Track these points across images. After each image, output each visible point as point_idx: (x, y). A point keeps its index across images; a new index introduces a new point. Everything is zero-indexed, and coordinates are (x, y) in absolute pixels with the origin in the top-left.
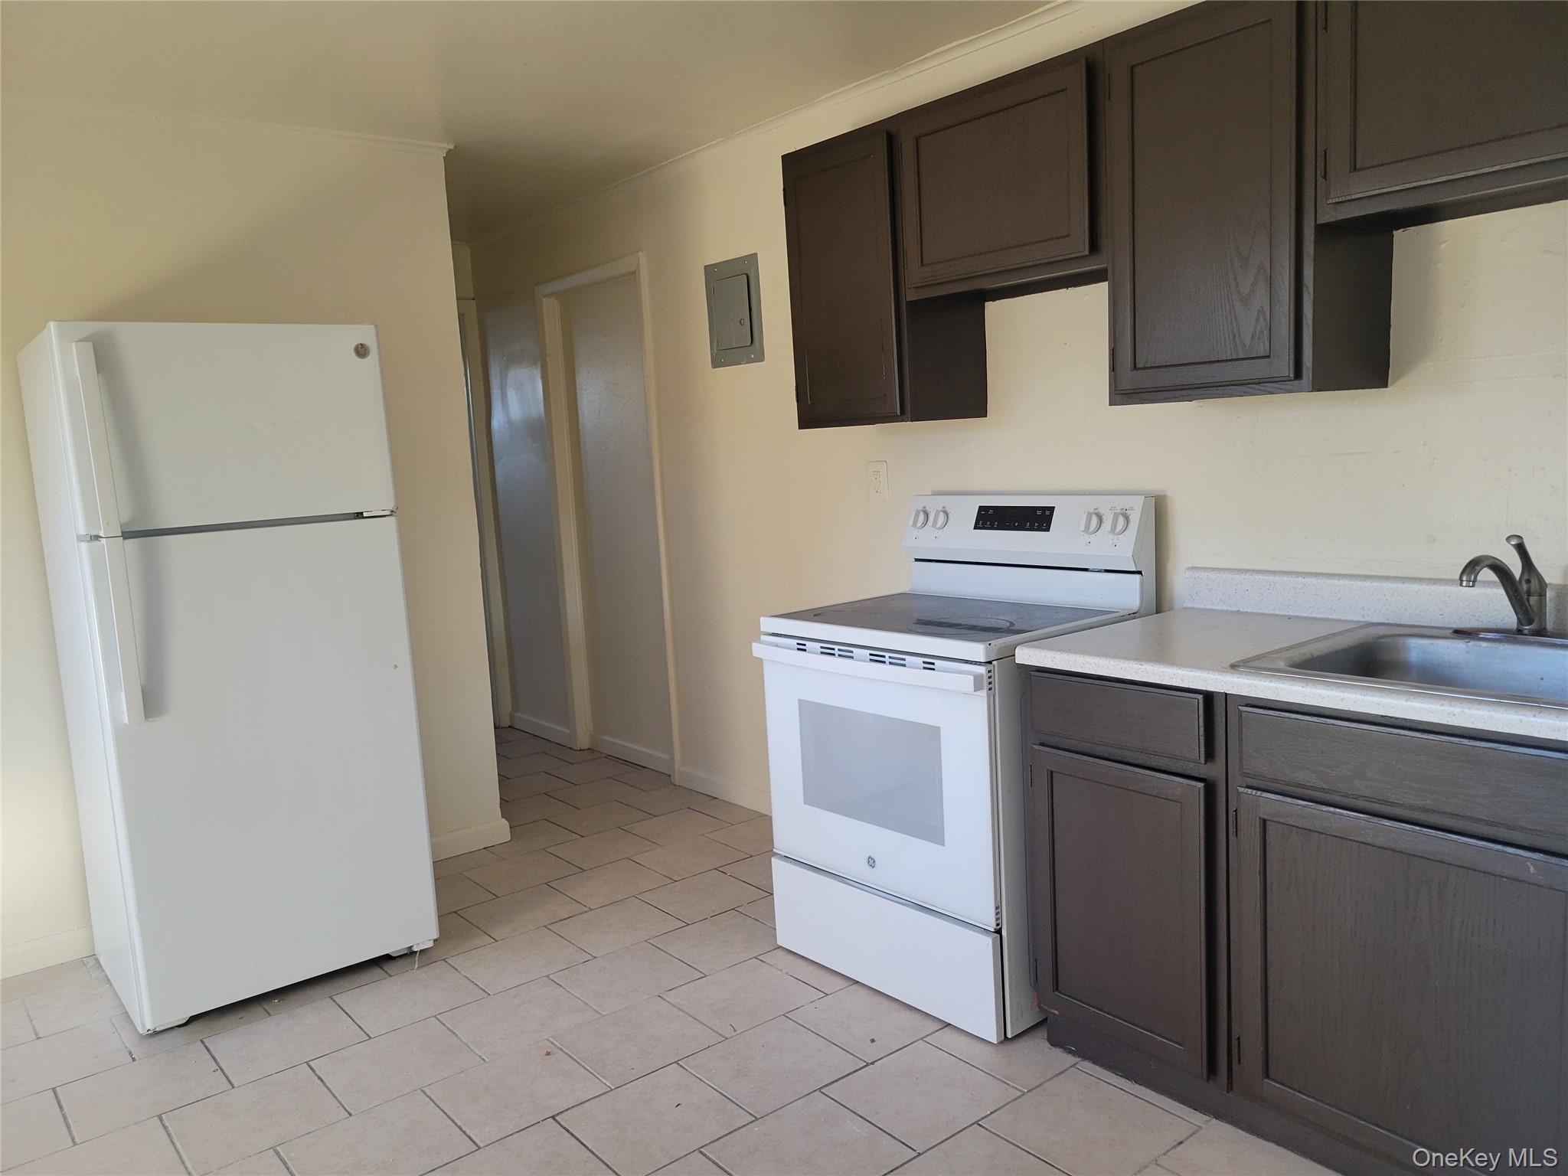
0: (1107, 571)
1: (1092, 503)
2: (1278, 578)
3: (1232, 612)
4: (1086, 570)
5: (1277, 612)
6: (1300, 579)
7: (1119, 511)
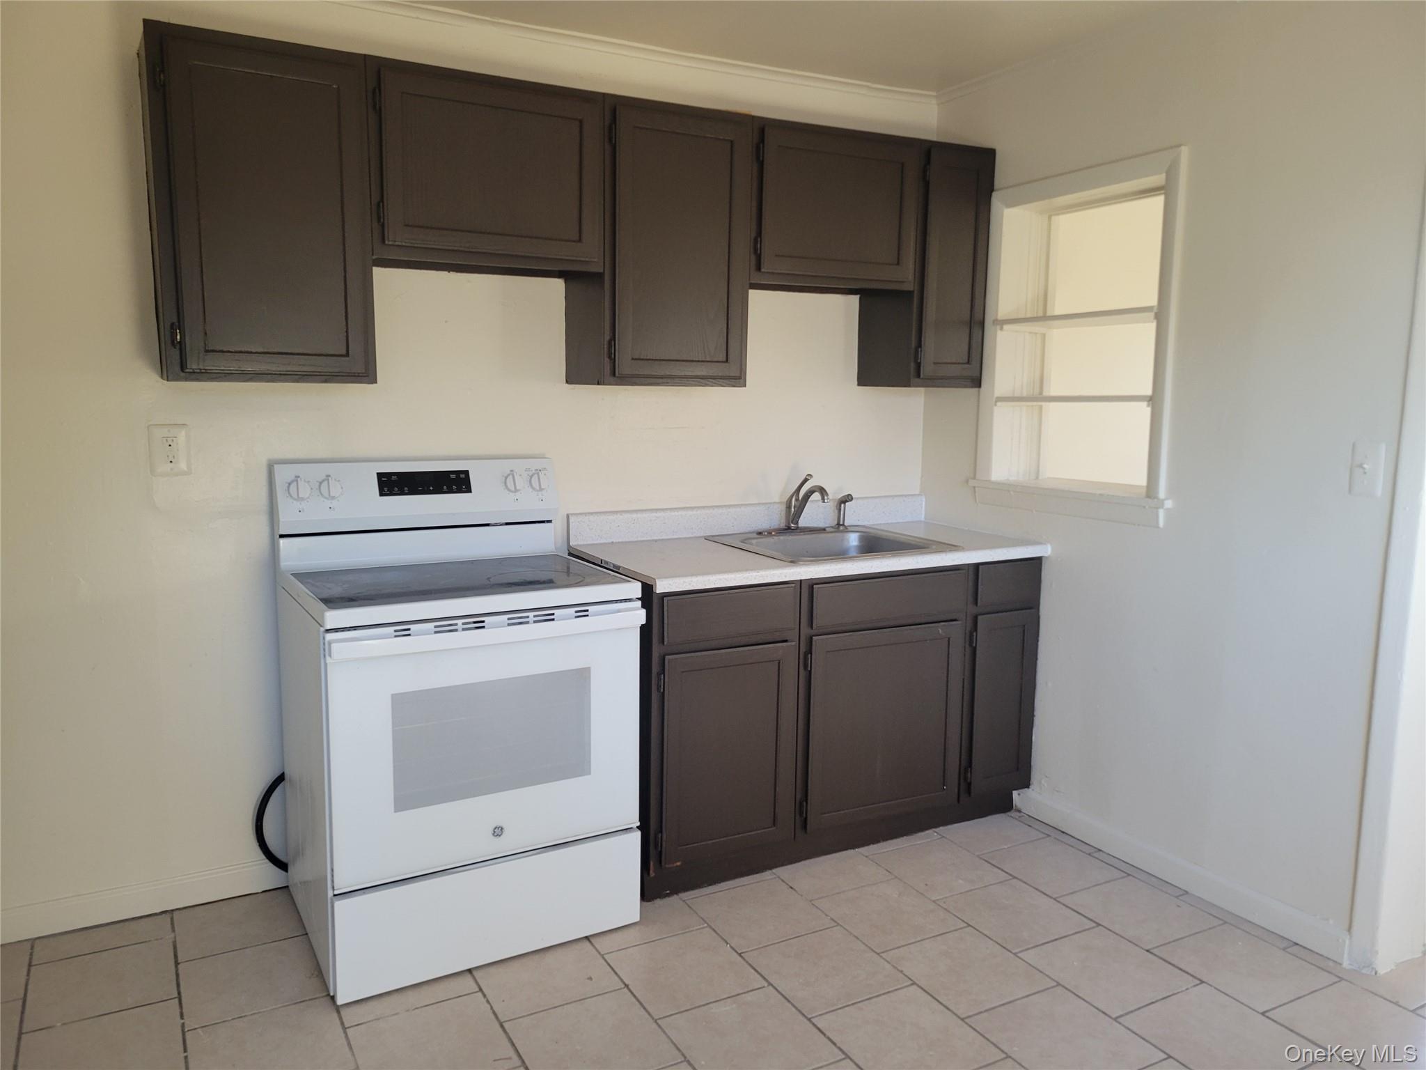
0: (507, 524)
1: (507, 465)
2: (639, 515)
3: (609, 543)
4: (488, 525)
5: (639, 539)
6: (654, 514)
7: (534, 471)
